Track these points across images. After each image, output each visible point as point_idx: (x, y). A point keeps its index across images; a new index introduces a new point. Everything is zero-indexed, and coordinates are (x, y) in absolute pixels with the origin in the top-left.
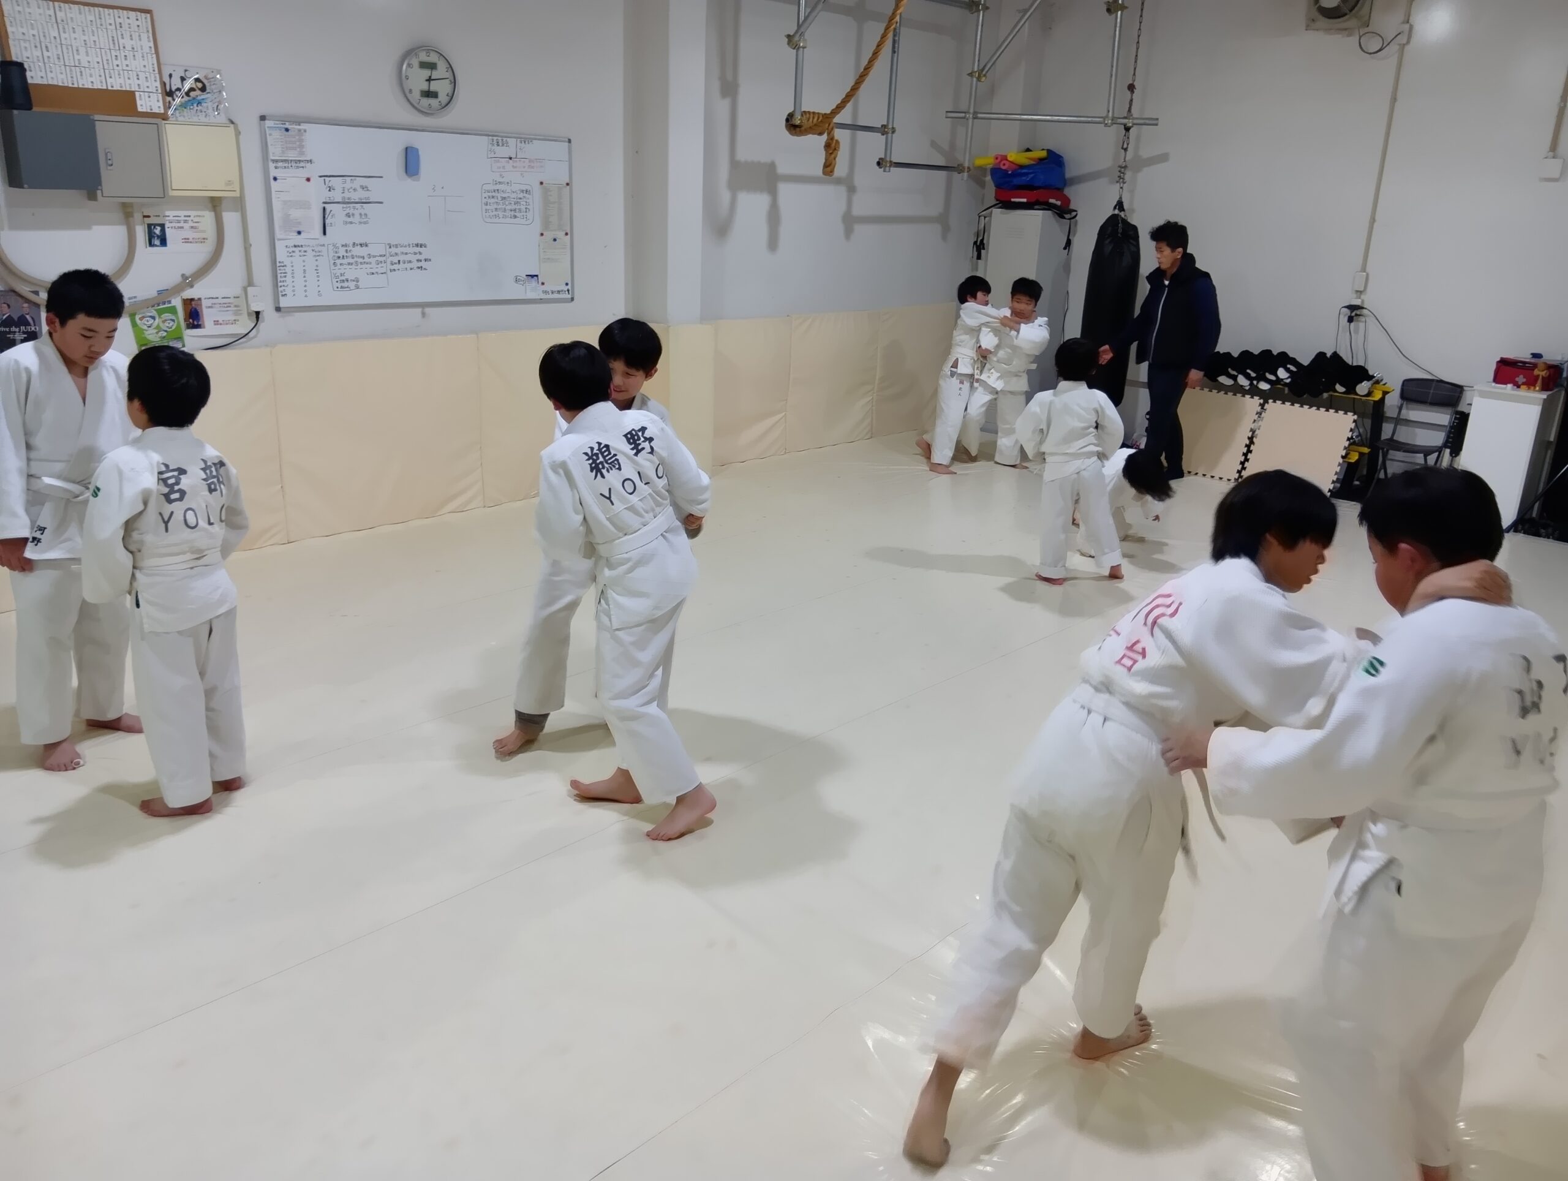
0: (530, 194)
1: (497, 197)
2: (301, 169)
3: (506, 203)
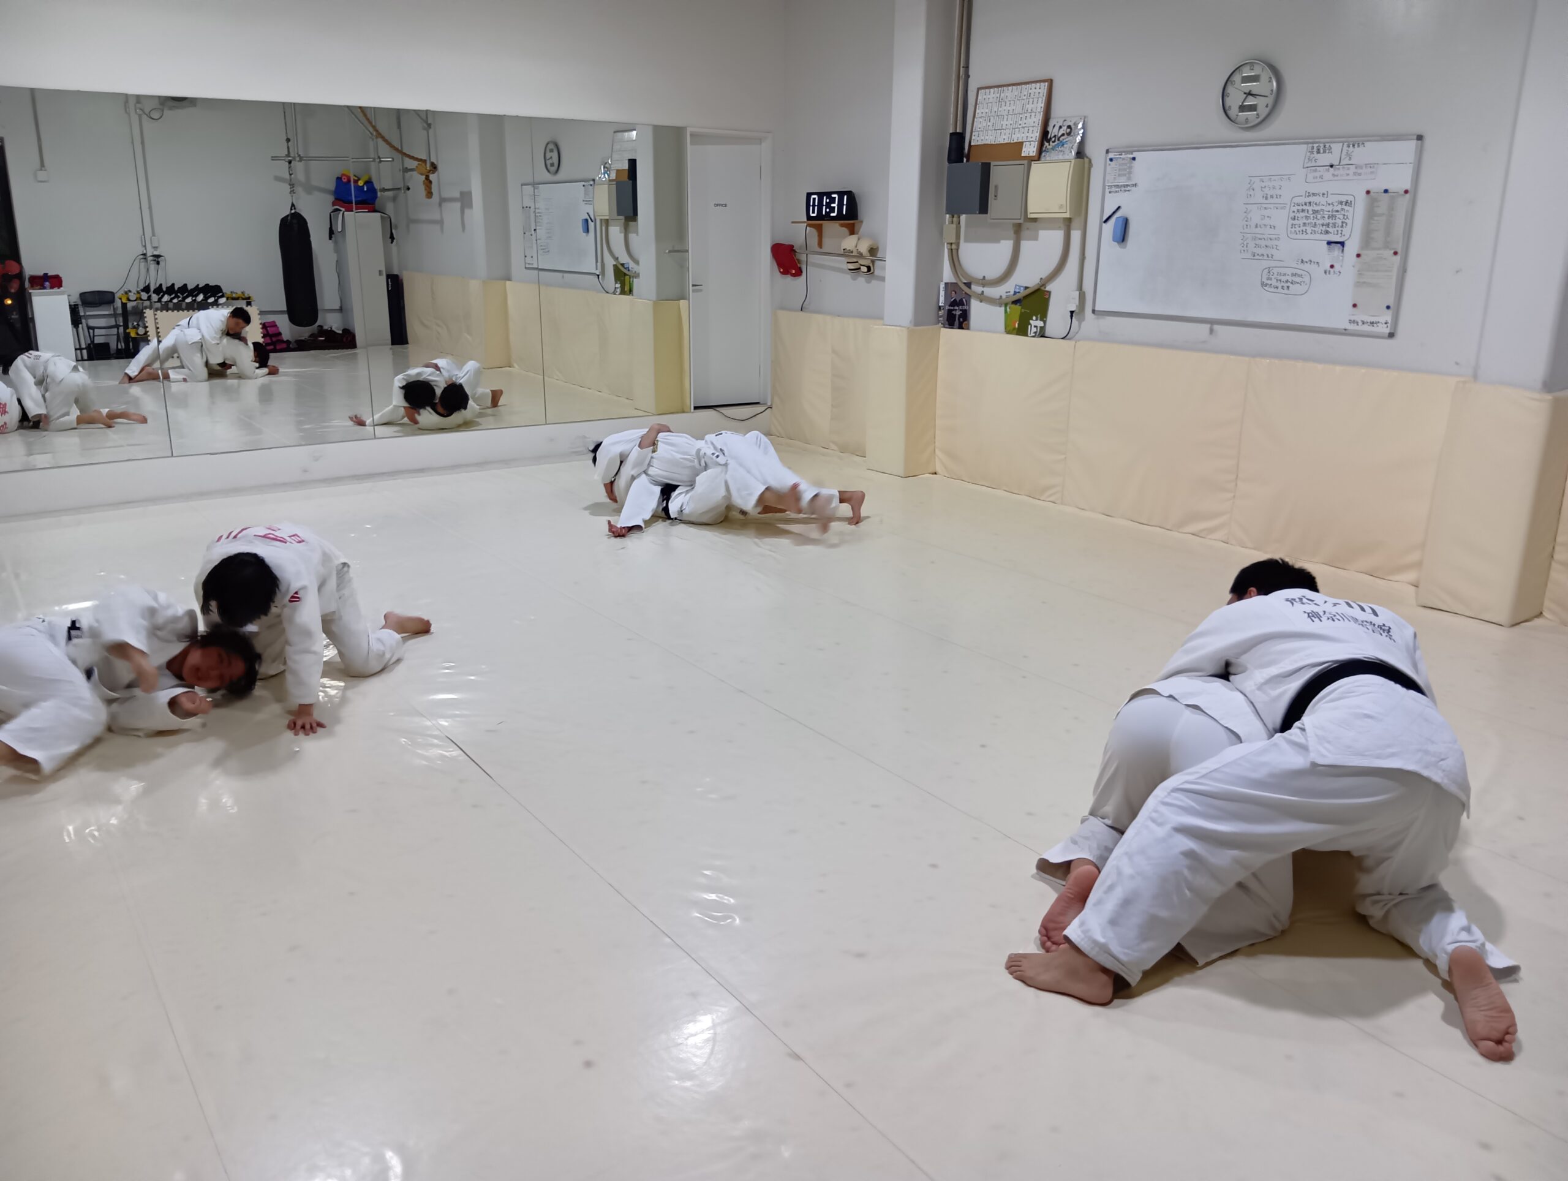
0: (1350, 205)
1: (1308, 210)
2: (1128, 192)
3: (1318, 217)
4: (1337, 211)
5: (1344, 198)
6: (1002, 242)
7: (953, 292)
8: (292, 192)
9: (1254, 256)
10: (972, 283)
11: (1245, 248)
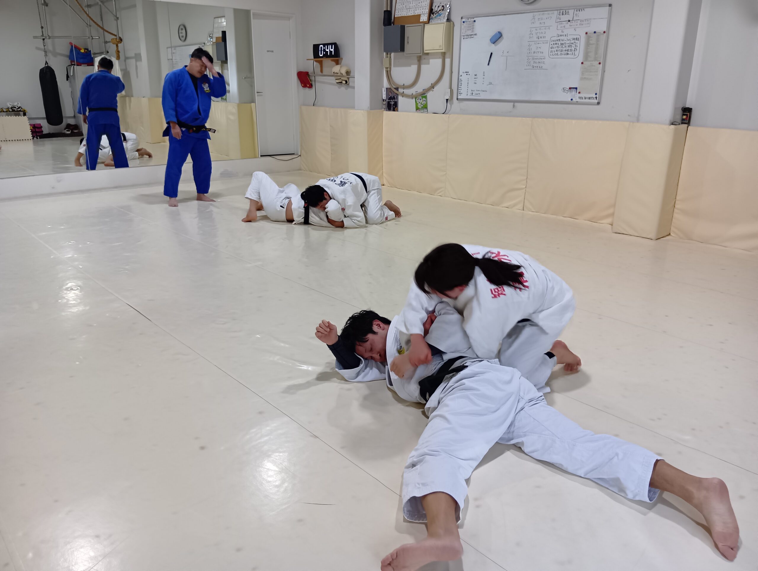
0: (578, 40)
1: (558, 43)
2: (472, 38)
3: (563, 47)
4: (572, 43)
5: (575, 37)
6: (412, 66)
7: (390, 93)
8: (46, 55)
9: (533, 67)
10: (399, 88)
11: (529, 64)
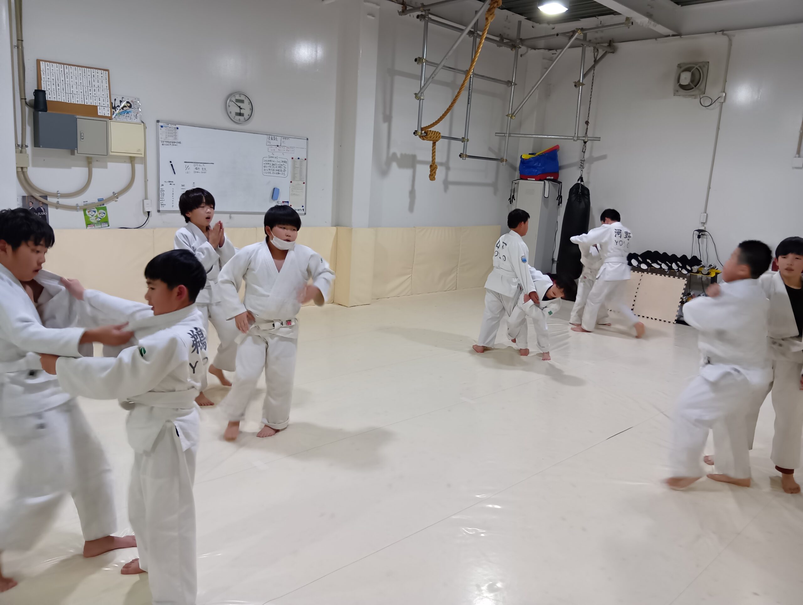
0: (286, 163)
1: (270, 164)
2: (175, 146)
3: (275, 167)
4: (282, 165)
5: (284, 160)
10: (48, 196)
